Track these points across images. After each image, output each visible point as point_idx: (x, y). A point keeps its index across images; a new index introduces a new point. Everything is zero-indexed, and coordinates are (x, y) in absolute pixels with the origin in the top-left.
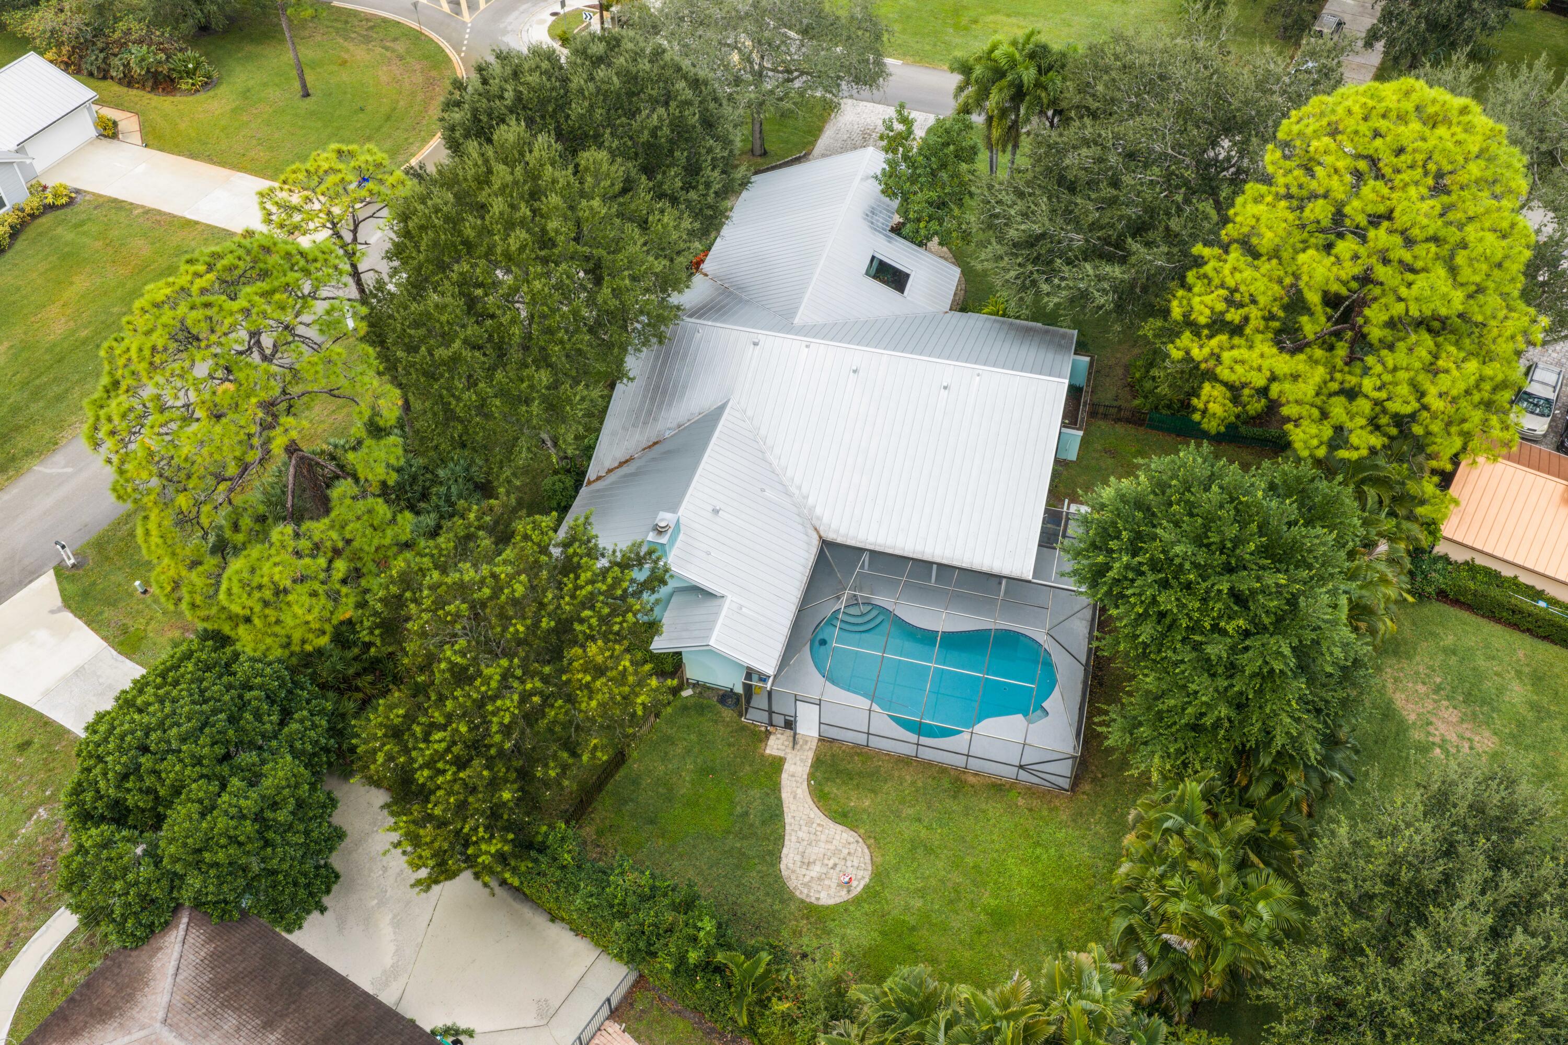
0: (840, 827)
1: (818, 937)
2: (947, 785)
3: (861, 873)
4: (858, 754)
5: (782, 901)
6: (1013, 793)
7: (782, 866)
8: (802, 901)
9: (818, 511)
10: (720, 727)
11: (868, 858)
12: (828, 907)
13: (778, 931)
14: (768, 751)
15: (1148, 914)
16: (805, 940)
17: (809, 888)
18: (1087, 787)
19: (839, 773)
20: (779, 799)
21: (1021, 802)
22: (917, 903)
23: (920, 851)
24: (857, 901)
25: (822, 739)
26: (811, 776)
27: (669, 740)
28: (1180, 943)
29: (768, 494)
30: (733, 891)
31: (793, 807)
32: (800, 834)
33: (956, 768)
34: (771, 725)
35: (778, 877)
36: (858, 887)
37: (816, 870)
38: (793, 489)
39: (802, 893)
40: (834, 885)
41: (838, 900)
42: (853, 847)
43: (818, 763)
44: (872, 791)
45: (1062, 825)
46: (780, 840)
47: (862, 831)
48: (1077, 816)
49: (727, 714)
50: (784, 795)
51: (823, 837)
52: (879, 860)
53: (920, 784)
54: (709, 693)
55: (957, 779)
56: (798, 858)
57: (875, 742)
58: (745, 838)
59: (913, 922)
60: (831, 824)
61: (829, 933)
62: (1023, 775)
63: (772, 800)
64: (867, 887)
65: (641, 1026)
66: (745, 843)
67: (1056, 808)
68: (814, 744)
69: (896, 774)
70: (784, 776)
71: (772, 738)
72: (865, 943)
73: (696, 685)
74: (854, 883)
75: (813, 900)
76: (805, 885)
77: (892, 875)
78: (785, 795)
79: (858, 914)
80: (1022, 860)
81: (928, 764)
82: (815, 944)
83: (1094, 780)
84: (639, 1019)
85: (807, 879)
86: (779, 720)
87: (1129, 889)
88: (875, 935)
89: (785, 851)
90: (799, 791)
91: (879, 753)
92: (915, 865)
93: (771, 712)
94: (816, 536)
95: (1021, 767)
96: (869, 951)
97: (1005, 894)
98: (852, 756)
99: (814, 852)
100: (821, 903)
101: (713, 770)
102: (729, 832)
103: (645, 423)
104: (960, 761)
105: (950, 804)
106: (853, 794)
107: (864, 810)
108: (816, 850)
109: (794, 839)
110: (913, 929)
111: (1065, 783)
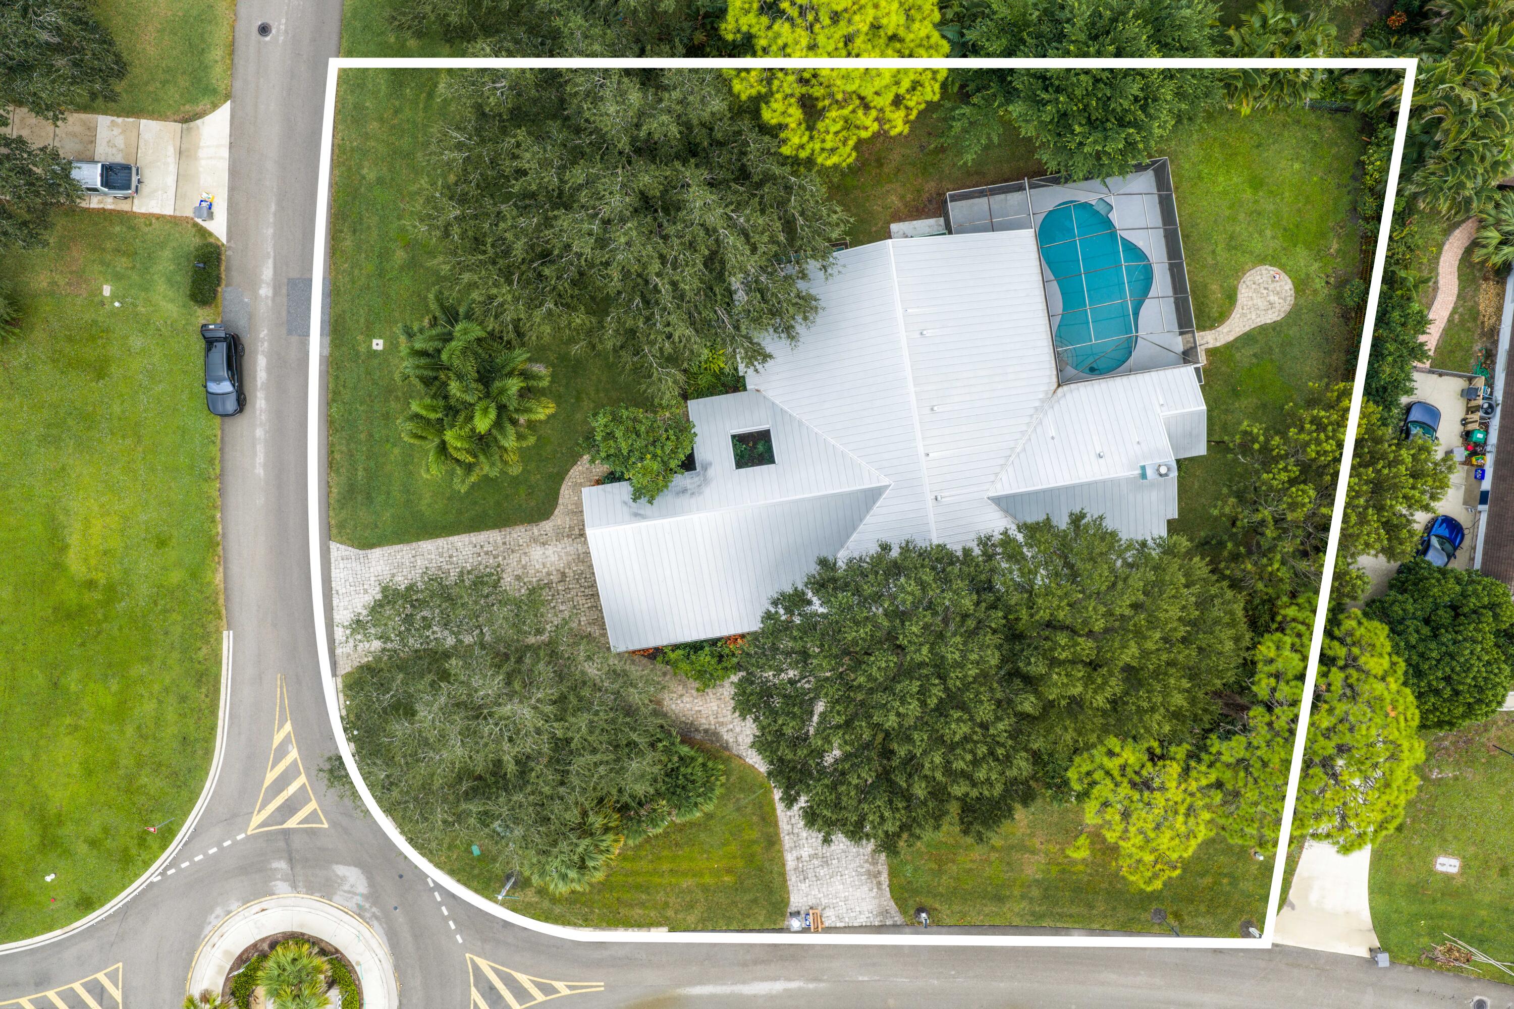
0: (1239, 297)
1: (1312, 280)
3: (1263, 272)
5: (1301, 309)
7: (1279, 319)
8: (1296, 298)
9: (1041, 396)
11: (1251, 272)
12: (1293, 282)
13: (1319, 304)
14: (1206, 362)
16: (1318, 286)
17: (1285, 297)
20: (1236, 340)
22: (1268, 233)
23: (1234, 244)
24: (1283, 267)
25: (1182, 332)
26: (1211, 328)
30: (1306, 339)
31: (1237, 329)
32: (1254, 317)
35: (1287, 318)
36: (1273, 270)
37: (1273, 298)
39: (1291, 300)
40: (1278, 284)
41: (1287, 278)
42: (1248, 283)
46: (1263, 329)
51: (1250, 303)
52: (1250, 265)
56: (1270, 312)
58: (1271, 349)
59: (1281, 231)
60: (1238, 303)
61: (1308, 275)
63: (1239, 344)
64: (1271, 265)
70: (1218, 344)
72: (1305, 253)
74: (1272, 273)
75: (1292, 292)
76: (1285, 300)
77: (1257, 254)
78: (1232, 338)
79: (1290, 264)
82: (1318, 280)
85: (1280, 301)
88: (1298, 249)
89: (1269, 321)
90: (1225, 331)
92: (1244, 243)
94: (1057, 392)
96: (1308, 248)
97: (1240, 186)
99: (1261, 303)
100: (1292, 287)
102: (1271, 360)
106: (1213, 297)
107: (1221, 287)
109: (1258, 320)
110: (1284, 229)
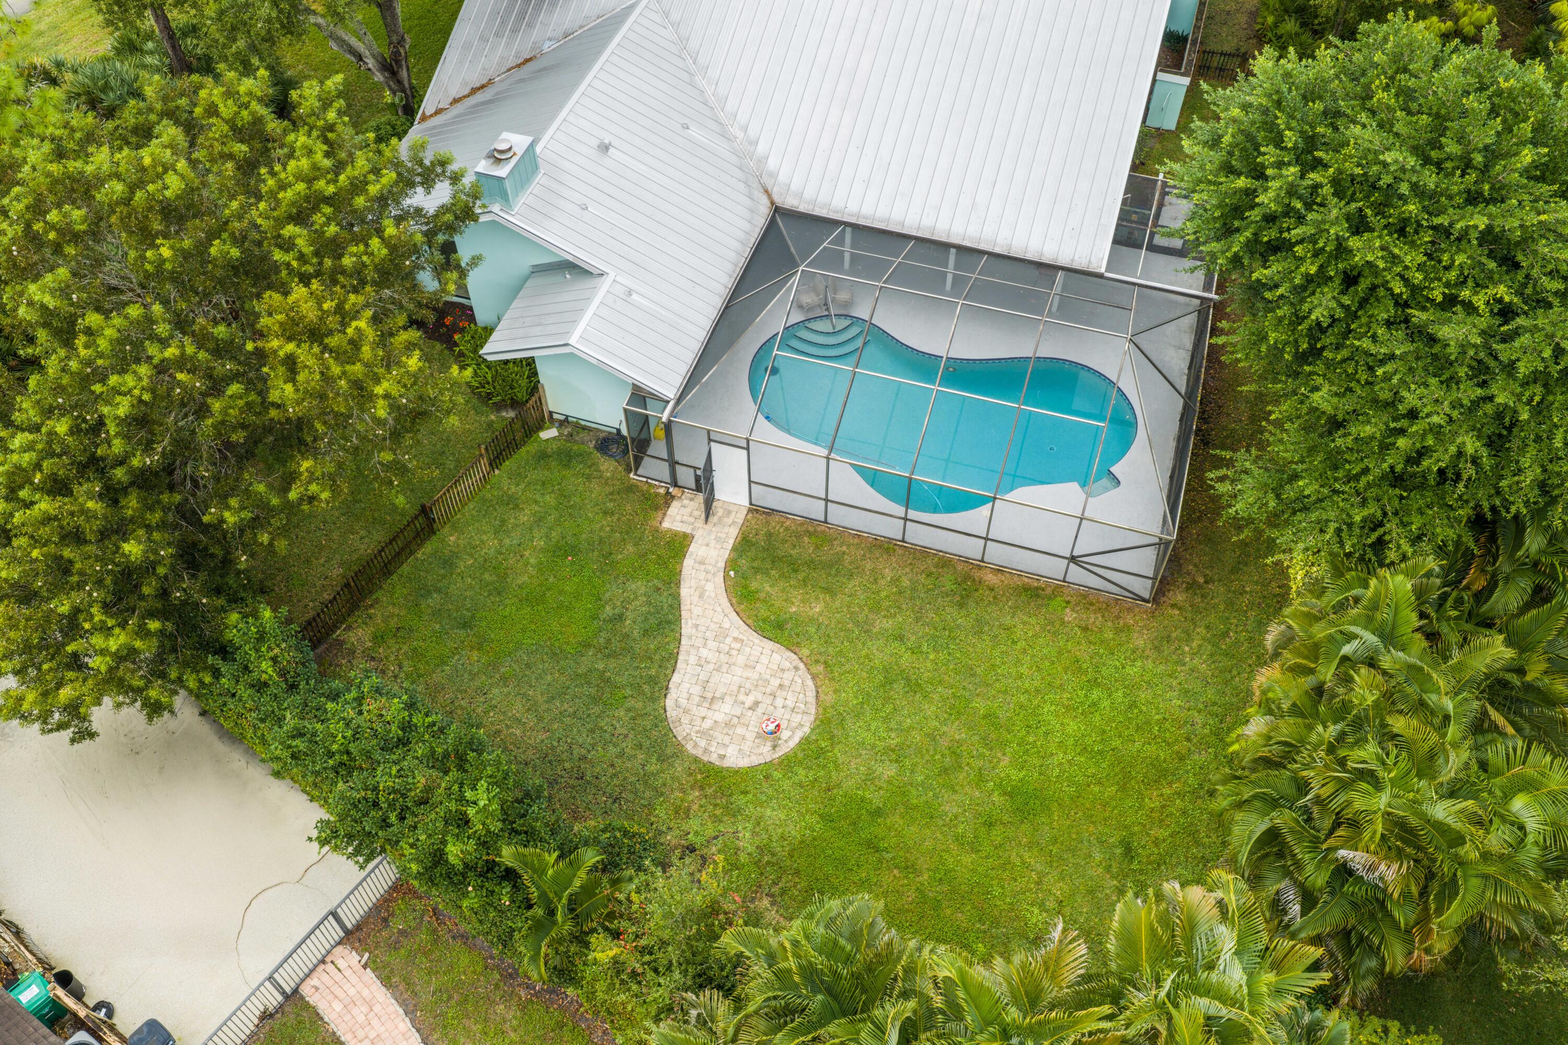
0: (770, 645)
1: (717, 820)
2: (949, 586)
3: (797, 718)
4: (810, 534)
5: (662, 759)
6: (1058, 602)
7: (669, 703)
8: (696, 760)
9: (772, 164)
10: (594, 485)
11: (811, 694)
12: (737, 772)
13: (650, 806)
14: (666, 525)
15: (1306, 810)
16: (694, 824)
17: (710, 739)
18: (1179, 597)
19: (775, 560)
20: (677, 597)
21: (1070, 616)
22: (888, 771)
23: (899, 687)
24: (788, 763)
25: (754, 509)
26: (731, 564)
27: (512, 503)
28: (1372, 868)
29: (695, 132)
30: (584, 738)
31: (697, 611)
32: (704, 653)
33: (966, 560)
34: (676, 485)
35: (661, 720)
36: (790, 740)
37: (725, 710)
38: (736, 131)
39: (696, 746)
40: (750, 736)
41: (755, 760)
42: (788, 676)
43: (744, 544)
44: (827, 590)
45: (1136, 654)
46: (670, 660)
47: (805, 652)
48: (1160, 643)
49: (608, 466)
50: (684, 592)
51: (741, 659)
52: (829, 698)
53: (906, 583)
54: (583, 435)
55: (967, 577)
56: (696, 690)
57: (838, 516)
58: (613, 655)
59: (877, 802)
60: (756, 638)
61: (734, 813)
62: (1076, 574)
63: (664, 599)
64: (805, 741)
65: (396, 959)
66: (612, 663)
67: (1127, 628)
68: (740, 517)
69: (869, 565)
70: (688, 562)
71: (675, 504)
72: (794, 832)
73: (565, 422)
74: (785, 734)
75: (714, 758)
76: (702, 733)
77: (849, 722)
78: (686, 591)
79: (786, 784)
80: (1067, 708)
81: (922, 553)
82: (710, 832)
83: (1192, 586)
84: (395, 946)
85: (708, 724)
86: (686, 477)
87: (1267, 762)
88: (812, 820)
89: (676, 678)
90: (709, 587)
91: (843, 533)
92: (889, 708)
93: (673, 464)
94: (765, 201)
95: (1073, 559)
96: (802, 847)
97: (1037, 762)
98: (799, 537)
99: (722, 682)
100: (727, 763)
101: (573, 550)
102: (587, 645)
103: (515, 31)
104: (971, 549)
105: (952, 613)
106: (797, 595)
107: (812, 619)
108: (727, 678)
109: (693, 659)
110: (878, 813)
111: (1143, 588)
